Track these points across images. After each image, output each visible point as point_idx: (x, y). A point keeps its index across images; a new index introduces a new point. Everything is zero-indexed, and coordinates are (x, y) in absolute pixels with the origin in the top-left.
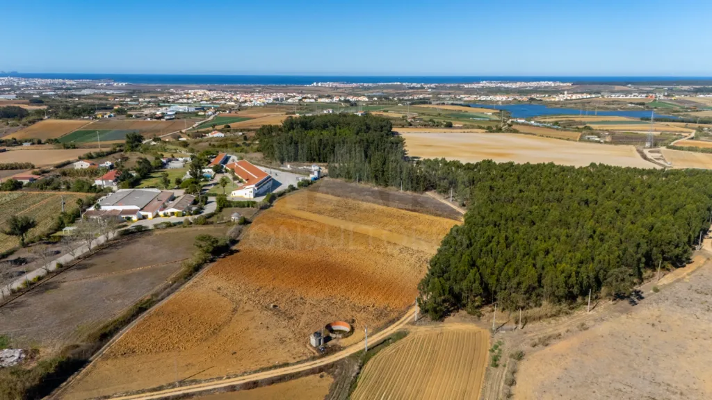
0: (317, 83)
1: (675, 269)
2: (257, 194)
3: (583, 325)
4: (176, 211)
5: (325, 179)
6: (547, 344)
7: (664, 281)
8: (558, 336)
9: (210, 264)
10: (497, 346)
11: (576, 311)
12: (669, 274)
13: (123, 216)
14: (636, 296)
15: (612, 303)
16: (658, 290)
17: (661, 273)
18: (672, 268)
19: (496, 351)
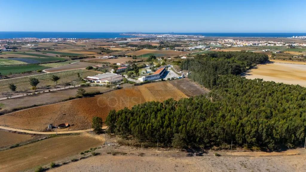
1: (259, 151)
2: (146, 80)
3: (142, 154)
4: (108, 81)
5: (184, 78)
6: (114, 155)
7: (236, 154)
8: (125, 154)
9: (78, 99)
10: (96, 148)
11: (152, 148)
12: (248, 152)
13: (93, 81)
14: (198, 153)
15: (178, 151)
16: (219, 155)
17: (243, 150)
18: (257, 150)
19: (93, 150)
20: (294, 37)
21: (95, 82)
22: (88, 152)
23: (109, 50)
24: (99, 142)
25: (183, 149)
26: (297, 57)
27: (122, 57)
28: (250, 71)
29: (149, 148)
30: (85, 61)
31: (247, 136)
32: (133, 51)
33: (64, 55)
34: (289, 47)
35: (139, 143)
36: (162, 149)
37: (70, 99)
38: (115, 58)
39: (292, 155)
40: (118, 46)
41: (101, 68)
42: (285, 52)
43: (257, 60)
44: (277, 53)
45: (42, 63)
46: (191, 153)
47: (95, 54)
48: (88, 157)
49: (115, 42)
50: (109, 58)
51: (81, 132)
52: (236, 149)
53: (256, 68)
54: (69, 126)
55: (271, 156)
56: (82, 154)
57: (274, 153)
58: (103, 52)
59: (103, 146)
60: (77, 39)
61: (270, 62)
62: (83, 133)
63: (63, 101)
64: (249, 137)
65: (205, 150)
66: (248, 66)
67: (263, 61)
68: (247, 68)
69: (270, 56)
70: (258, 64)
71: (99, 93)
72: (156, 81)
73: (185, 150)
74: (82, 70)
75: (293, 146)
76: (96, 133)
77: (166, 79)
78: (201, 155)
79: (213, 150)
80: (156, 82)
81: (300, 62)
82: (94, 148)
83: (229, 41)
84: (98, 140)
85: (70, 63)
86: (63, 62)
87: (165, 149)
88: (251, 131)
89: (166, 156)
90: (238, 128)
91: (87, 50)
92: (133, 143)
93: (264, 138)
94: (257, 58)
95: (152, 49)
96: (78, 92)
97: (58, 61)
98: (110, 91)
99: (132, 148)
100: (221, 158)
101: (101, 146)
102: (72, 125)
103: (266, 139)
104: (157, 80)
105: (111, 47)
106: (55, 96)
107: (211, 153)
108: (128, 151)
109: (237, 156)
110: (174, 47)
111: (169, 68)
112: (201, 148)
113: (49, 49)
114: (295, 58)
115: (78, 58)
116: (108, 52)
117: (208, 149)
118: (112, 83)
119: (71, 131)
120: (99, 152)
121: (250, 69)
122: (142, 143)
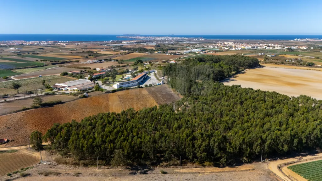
0: (298, 39)
1: (211, 167)
2: (120, 87)
3: (79, 174)
4: (77, 89)
5: (164, 85)
6: (46, 175)
7: (184, 170)
8: (58, 174)
9: (34, 109)
10: (28, 168)
11: (93, 167)
12: (199, 168)
13: (61, 88)
14: (143, 171)
15: (120, 169)
16: (164, 173)
17: (194, 166)
18: (209, 166)
19: (24, 170)
20: (296, 39)
21: (64, 89)
22: (17, 173)
23: (98, 53)
24: (34, 160)
25: (128, 167)
26: (290, 61)
27: (107, 61)
28: (237, 76)
29: (89, 166)
30: (64, 67)
31: (197, 150)
32: (122, 55)
33: (45, 59)
34: (288, 50)
35: (77, 161)
36: (103, 167)
37: (24, 110)
38: (99, 63)
39: (246, 170)
40: (109, 49)
41: (78, 74)
42: (280, 56)
43: (245, 64)
44: (272, 56)
45: (16, 69)
46: (134, 171)
47: (81, 58)
48: (15, 178)
49: (109, 45)
50: (93, 62)
51: (19, 149)
52: (186, 165)
53: (244, 73)
54: (8, 141)
55: (222, 172)
56: (10, 175)
57: (227, 169)
58: (90, 55)
59: (38, 165)
60: (68, 42)
61: (260, 66)
62: (21, 149)
63: (14, 112)
64: (199, 152)
65: (152, 167)
66: (235, 71)
67: (253, 65)
68: (233, 72)
69: (263, 60)
70: (247, 68)
71: (60, 103)
72: (131, 87)
73: (130, 167)
74: (55, 76)
75: (248, 160)
76: (36, 150)
77: (143, 86)
78: (145, 173)
79: (161, 167)
80: (132, 89)
81: (292, 66)
82: (25, 168)
83: (228, 44)
84: (35, 157)
85: (47, 69)
86: (41, 67)
87: (107, 168)
88: (201, 145)
89: (106, 175)
90: (188, 141)
91: (74, 54)
92: (71, 161)
93: (215, 152)
94: (247, 63)
95: (142, 53)
96: (34, 101)
97: (36, 66)
98: (74, 100)
99: (70, 167)
100: (167, 176)
101: (35, 166)
102: (11, 141)
103: (217, 154)
104: (133, 87)
105: (102, 50)
106: (9, 106)
107: (158, 170)
108: (65, 170)
109: (185, 173)
110: (167, 51)
111: (152, 74)
112: (148, 165)
113: (33, 53)
114: (288, 61)
115: (60, 62)
116: (96, 55)
117: (155, 166)
118: (81, 91)
119: (8, 147)
120: (30, 172)
121: (236, 74)
122: (82, 161)
